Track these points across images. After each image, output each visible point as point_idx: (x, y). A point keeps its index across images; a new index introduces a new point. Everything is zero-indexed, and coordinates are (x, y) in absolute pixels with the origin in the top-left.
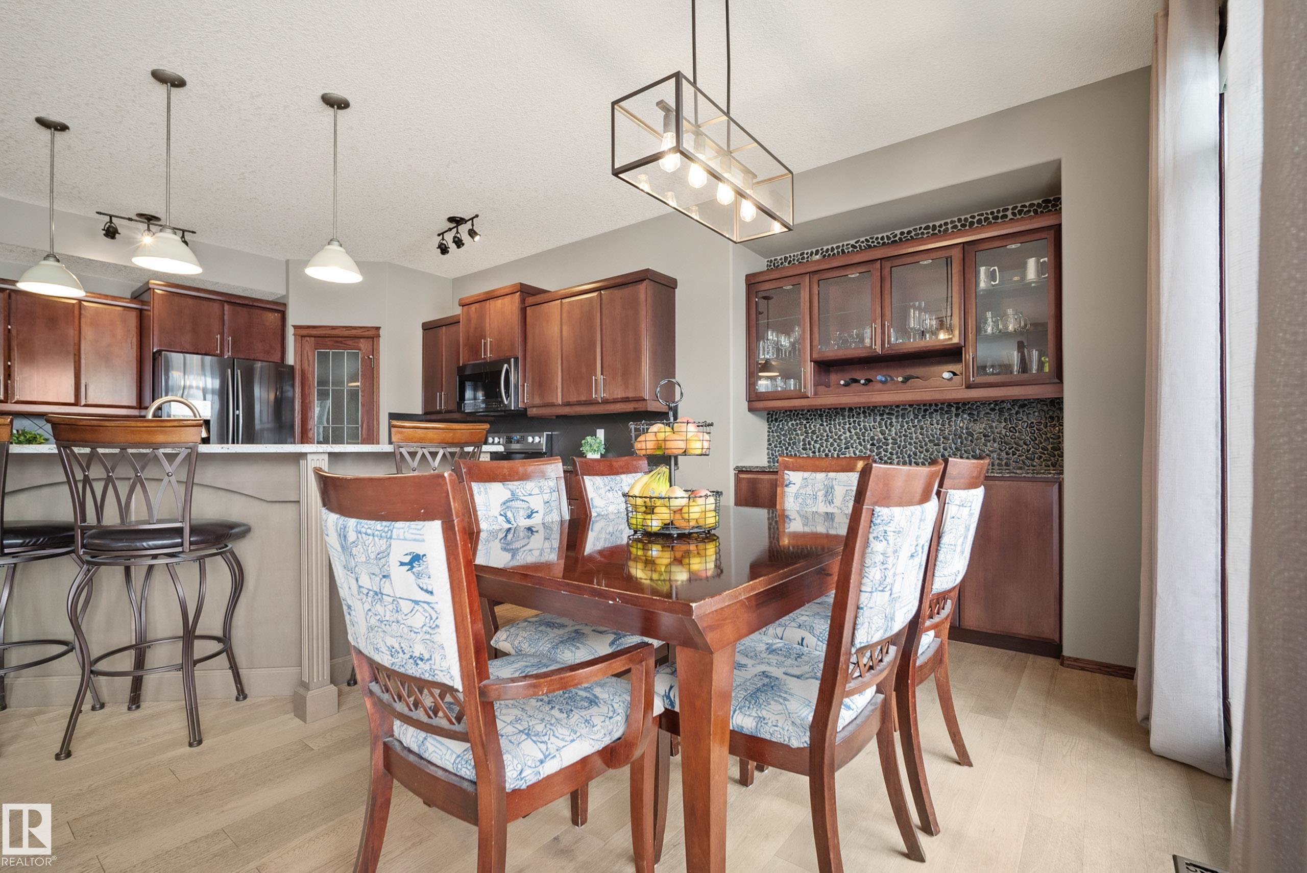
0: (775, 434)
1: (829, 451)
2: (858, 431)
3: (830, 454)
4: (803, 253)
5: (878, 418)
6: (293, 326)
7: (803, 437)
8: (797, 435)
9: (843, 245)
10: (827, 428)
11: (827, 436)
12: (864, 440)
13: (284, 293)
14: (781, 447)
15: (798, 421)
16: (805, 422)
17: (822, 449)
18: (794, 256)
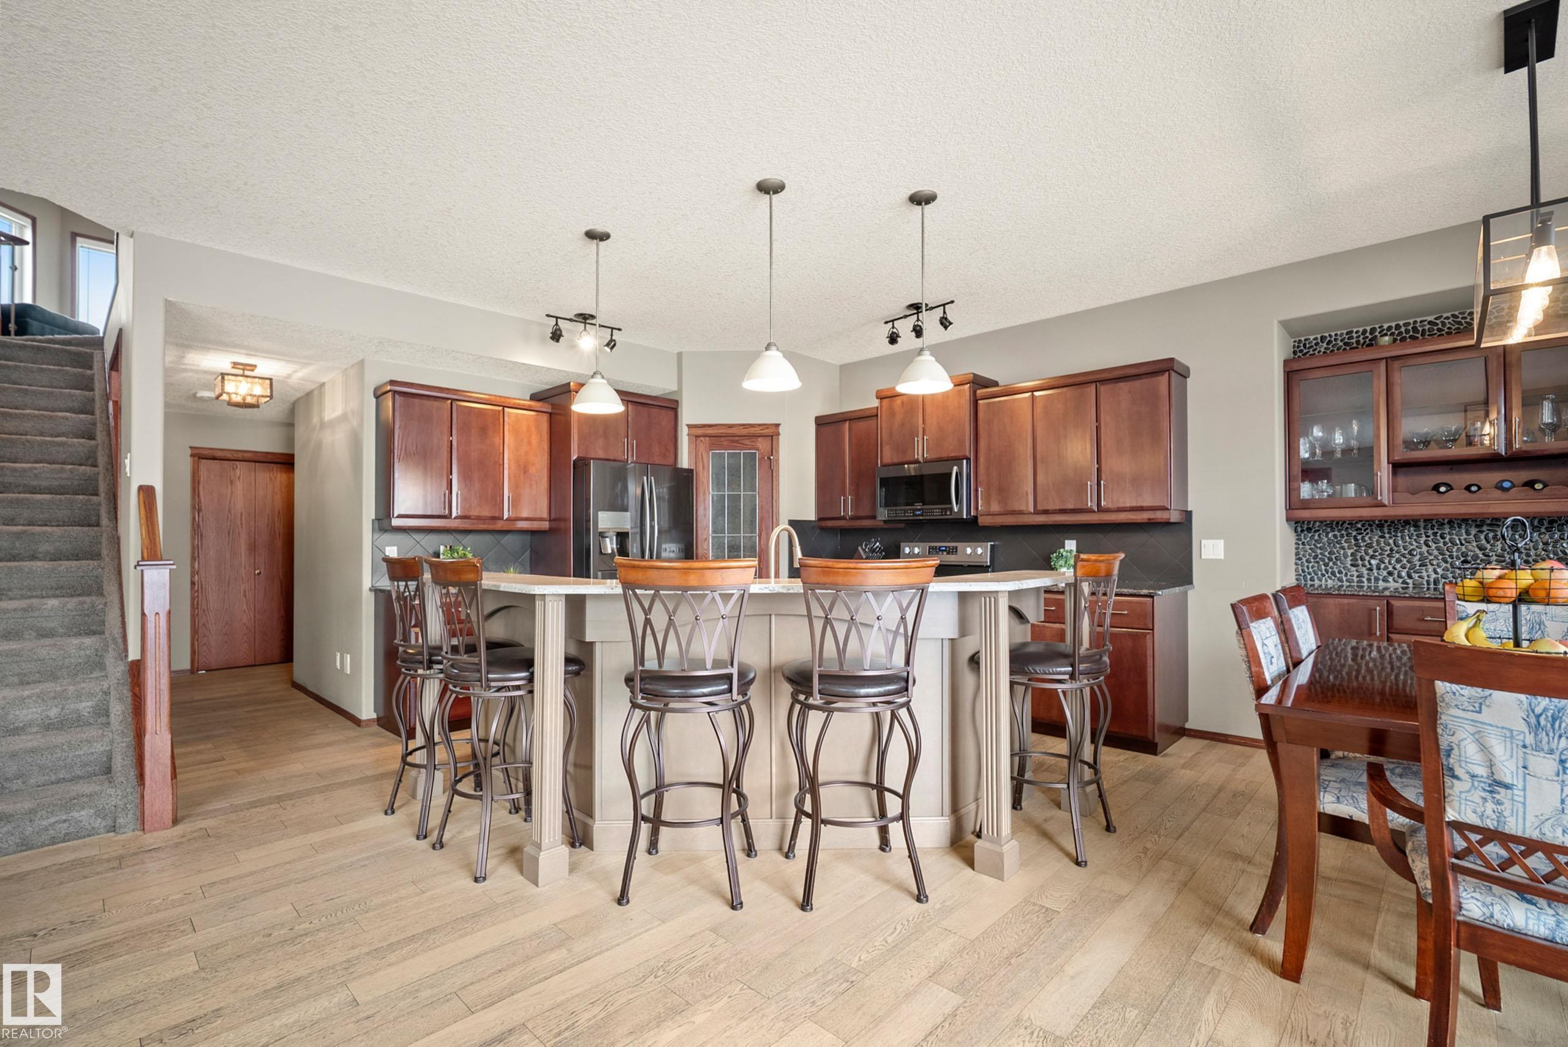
0: (1308, 547)
1: (1394, 568)
2: (1441, 545)
3: (1396, 572)
4: (1352, 332)
5: (1473, 531)
6: (688, 425)
7: (1352, 551)
8: (1343, 548)
9: (1415, 322)
10: (1391, 541)
11: (1392, 550)
12: (1451, 557)
13: (675, 388)
14: (1318, 562)
15: (1343, 532)
16: (1354, 533)
17: (1383, 566)
18: (1336, 335)
